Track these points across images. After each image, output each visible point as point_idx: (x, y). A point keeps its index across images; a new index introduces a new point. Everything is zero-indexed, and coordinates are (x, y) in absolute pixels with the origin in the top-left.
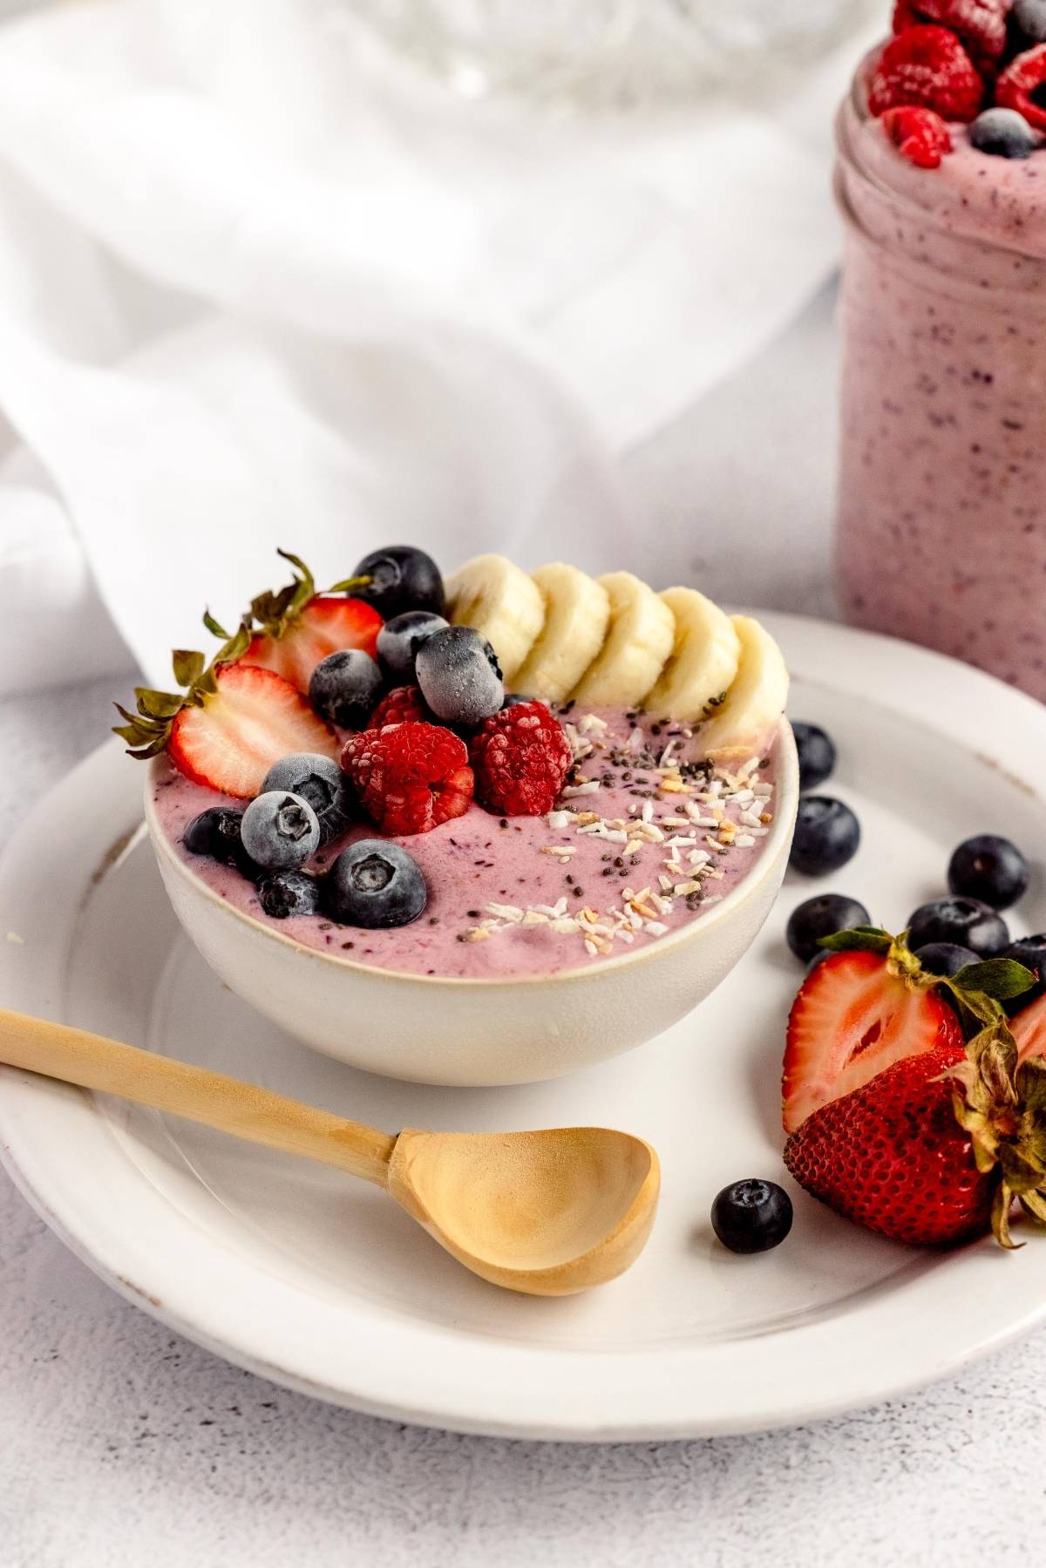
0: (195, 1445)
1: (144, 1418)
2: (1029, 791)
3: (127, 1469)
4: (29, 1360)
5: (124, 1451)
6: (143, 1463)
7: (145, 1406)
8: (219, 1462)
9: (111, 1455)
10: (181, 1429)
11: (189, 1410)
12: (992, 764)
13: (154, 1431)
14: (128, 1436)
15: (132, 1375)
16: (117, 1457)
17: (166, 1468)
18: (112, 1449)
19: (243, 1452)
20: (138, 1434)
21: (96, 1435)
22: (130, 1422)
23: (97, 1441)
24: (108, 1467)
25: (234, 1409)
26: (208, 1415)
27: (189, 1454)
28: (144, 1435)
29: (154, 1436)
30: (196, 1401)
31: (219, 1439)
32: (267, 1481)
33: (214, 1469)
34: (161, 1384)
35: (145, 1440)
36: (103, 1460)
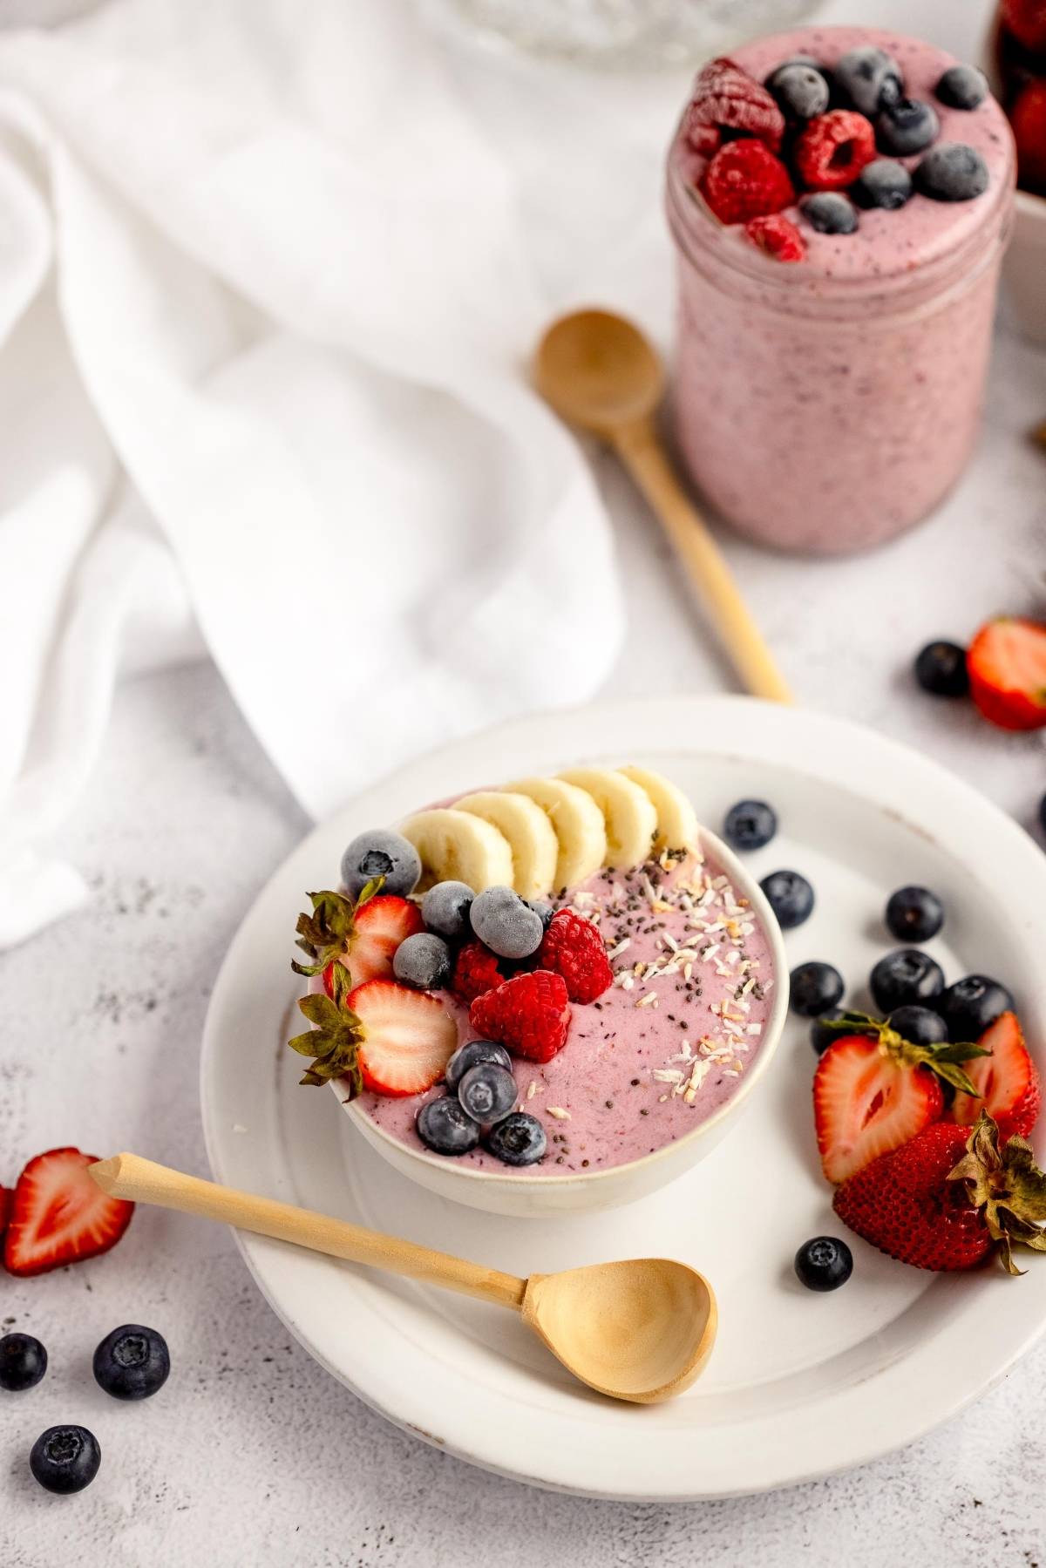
0: (260, 1379)
1: (225, 1354)
2: (929, 839)
3: (212, 1398)
4: (145, 1302)
5: (210, 1383)
6: (223, 1394)
7: (226, 1344)
8: (276, 1393)
9: (200, 1387)
10: (251, 1363)
11: (256, 1348)
12: (896, 817)
13: (231, 1366)
14: (213, 1370)
15: (217, 1317)
16: (205, 1388)
17: (239, 1398)
18: (202, 1381)
19: (292, 1386)
20: (220, 1368)
21: (191, 1369)
22: (215, 1358)
23: (192, 1374)
24: (198, 1396)
25: (288, 1348)
26: (270, 1353)
27: (255, 1387)
28: (224, 1370)
29: (231, 1370)
30: (261, 1340)
31: (276, 1375)
32: (308, 1412)
33: (272, 1400)
34: (237, 1325)
35: (226, 1374)
36: (195, 1390)
